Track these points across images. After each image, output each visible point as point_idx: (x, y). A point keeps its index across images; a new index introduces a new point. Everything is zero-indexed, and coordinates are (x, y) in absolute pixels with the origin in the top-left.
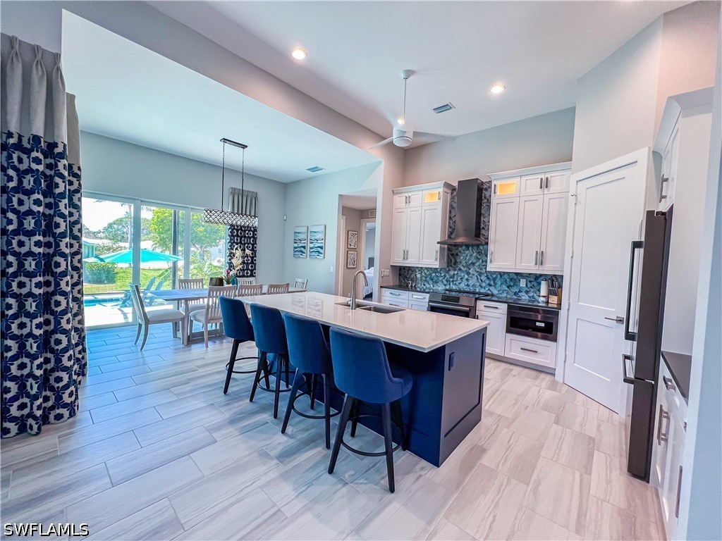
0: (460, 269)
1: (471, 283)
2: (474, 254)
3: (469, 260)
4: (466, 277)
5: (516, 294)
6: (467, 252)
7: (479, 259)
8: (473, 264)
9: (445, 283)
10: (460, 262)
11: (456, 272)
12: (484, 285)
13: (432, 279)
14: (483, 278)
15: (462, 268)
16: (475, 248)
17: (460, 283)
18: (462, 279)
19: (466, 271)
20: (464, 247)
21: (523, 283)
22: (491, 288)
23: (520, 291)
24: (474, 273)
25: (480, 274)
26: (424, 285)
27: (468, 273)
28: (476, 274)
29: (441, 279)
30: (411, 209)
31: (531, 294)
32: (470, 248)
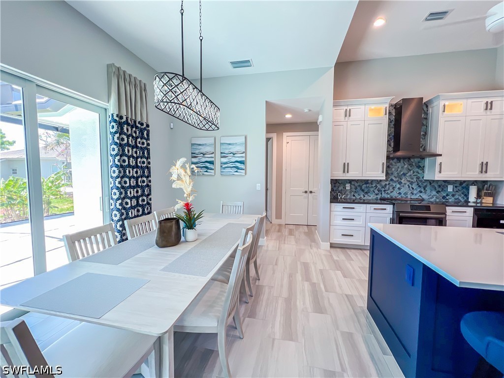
0: (392, 180)
1: (403, 191)
2: (406, 166)
3: (401, 171)
4: (398, 186)
5: (444, 197)
6: (398, 164)
7: (410, 170)
8: (404, 174)
9: (376, 192)
10: (392, 174)
11: (387, 183)
12: (415, 192)
13: (363, 190)
14: (414, 186)
15: (394, 179)
16: (406, 160)
17: (391, 192)
18: (393, 188)
19: (398, 181)
20: (395, 160)
21: (450, 188)
22: (421, 194)
23: (447, 195)
24: (406, 182)
25: (412, 183)
26: (354, 196)
27: (400, 183)
28: (408, 183)
29: (372, 189)
30: (353, 123)
31: (457, 197)
32: (402, 161)
